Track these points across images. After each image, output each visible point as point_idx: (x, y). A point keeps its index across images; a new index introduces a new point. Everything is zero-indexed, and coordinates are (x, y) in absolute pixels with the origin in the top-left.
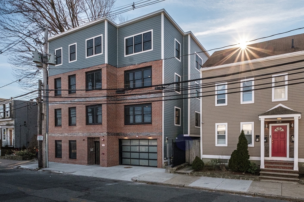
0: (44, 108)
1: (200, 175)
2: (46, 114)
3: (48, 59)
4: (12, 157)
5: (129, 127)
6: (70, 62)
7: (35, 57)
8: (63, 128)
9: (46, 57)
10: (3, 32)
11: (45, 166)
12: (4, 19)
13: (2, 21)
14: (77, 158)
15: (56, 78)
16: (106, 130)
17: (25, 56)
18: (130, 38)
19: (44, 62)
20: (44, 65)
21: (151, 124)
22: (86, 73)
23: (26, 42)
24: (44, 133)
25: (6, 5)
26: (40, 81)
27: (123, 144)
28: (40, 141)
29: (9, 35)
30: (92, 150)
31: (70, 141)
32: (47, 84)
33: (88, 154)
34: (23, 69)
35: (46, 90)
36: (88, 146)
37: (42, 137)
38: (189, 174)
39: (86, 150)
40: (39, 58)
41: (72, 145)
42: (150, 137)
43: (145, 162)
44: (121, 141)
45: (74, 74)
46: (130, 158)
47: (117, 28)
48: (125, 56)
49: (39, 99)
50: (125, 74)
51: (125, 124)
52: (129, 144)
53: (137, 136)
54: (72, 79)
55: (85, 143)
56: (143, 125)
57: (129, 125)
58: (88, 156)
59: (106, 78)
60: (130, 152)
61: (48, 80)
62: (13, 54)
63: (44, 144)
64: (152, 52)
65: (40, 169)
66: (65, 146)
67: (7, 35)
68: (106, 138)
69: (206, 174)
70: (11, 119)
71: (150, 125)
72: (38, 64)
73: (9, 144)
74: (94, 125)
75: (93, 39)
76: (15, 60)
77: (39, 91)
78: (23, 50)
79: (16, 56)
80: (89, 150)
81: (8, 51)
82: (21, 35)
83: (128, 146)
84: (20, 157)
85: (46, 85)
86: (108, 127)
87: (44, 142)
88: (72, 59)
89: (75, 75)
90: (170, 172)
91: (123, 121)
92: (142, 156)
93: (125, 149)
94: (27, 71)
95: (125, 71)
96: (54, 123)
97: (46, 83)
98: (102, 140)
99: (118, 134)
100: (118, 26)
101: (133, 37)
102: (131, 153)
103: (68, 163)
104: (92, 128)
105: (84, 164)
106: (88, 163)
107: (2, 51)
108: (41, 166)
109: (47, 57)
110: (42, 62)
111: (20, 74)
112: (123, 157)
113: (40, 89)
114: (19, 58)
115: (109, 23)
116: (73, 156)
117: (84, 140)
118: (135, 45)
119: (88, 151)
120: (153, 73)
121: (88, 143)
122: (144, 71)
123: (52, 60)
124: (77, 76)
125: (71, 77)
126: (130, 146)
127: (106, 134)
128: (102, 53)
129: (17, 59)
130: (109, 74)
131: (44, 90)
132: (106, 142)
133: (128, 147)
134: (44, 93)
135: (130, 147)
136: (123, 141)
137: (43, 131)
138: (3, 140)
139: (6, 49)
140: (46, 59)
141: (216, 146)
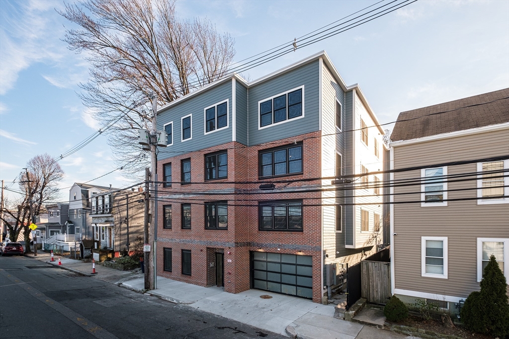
0: (152, 207)
1: (405, 332)
2: (154, 215)
3: (158, 138)
4: (112, 264)
5: (265, 234)
6: (182, 141)
7: (141, 138)
8: (173, 231)
9: (154, 136)
10: (102, 106)
11: (153, 287)
12: (103, 89)
13: (101, 91)
14: (192, 275)
15: (164, 163)
16: (234, 238)
17: (126, 135)
18: (268, 101)
19: (153, 143)
20: (152, 148)
21: (302, 231)
22: (205, 155)
23: (129, 117)
24: (152, 240)
25: (106, 71)
26: (147, 170)
27: (255, 259)
28: (147, 252)
29: (109, 110)
30: (212, 265)
31: (182, 250)
32: (156, 173)
33: (207, 270)
34: (124, 151)
35: (155, 182)
36: (207, 260)
37: (150, 246)
38: (383, 328)
39: (205, 264)
40: (146, 138)
41: (186, 255)
42: (300, 252)
43: (292, 290)
44: (252, 254)
45: (188, 157)
46: (267, 281)
47: (247, 89)
48: (260, 128)
49: (146, 195)
50: (259, 155)
51: (259, 230)
52: (265, 260)
53: (279, 249)
54: (185, 164)
55: (204, 256)
56: (289, 232)
57: (265, 232)
58: (207, 274)
59: (233, 163)
60: (267, 271)
61: (157, 167)
62: (113, 133)
63: (151, 256)
64: (304, 120)
65: (146, 291)
66: (176, 257)
67: (107, 109)
68: (233, 250)
69: (417, 331)
70: (110, 215)
71: (301, 233)
72: (145, 147)
73: (108, 246)
74: (217, 231)
75: (215, 107)
76: (116, 140)
77: (146, 183)
78: (124, 127)
79: (117, 135)
80: (208, 265)
81: (107, 130)
82: (122, 108)
83: (264, 261)
84: (120, 265)
85: (154, 175)
86: (237, 234)
87: (151, 253)
88: (185, 136)
89: (189, 159)
90: (344, 319)
91: (256, 225)
92: (286, 279)
93: (258, 266)
94: (129, 154)
95: (259, 151)
96: (162, 224)
97: (154, 172)
98: (229, 253)
99: (249, 244)
100: (249, 85)
101: (272, 100)
102: (268, 273)
103: (180, 280)
104: (213, 233)
105: (201, 285)
106: (207, 284)
107: (102, 131)
108: (148, 287)
109: (156, 136)
110: (150, 143)
111: (121, 157)
112: (255, 277)
113: (148, 181)
114: (120, 138)
115: (238, 81)
116: (186, 271)
117: (202, 250)
118: (274, 111)
119: (207, 267)
120: (304, 152)
121: (207, 255)
122: (289, 149)
123: (162, 140)
124: (192, 160)
125: (185, 161)
126: (267, 262)
127: (234, 245)
128: (228, 127)
129: (117, 140)
130: (238, 156)
131: (153, 182)
132: (233, 256)
133: (263, 263)
134: (152, 186)
135: (265, 263)
136: (255, 254)
137: (151, 239)
138: (102, 240)
139: (106, 128)
140: (154, 139)
141: (422, 276)
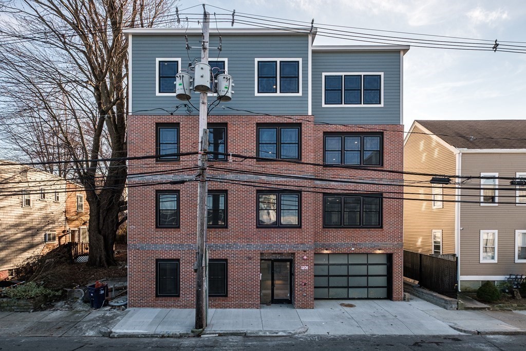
5: (333, 233)
8: (183, 231)
14: (229, 295)
15: (161, 121)
16: (312, 239)
18: (336, 76)
21: (382, 228)
38: (491, 310)
39: (257, 277)
42: (379, 250)
43: (363, 293)
45: (222, 121)
46: (329, 287)
48: (324, 106)
51: (324, 227)
52: (327, 262)
53: (353, 249)
59: (312, 143)
60: (329, 276)
64: (382, 109)
68: (311, 254)
75: (276, 62)
83: (325, 264)
89: (224, 124)
90: (457, 309)
91: (320, 221)
95: (325, 133)
98: (305, 257)
101: (341, 76)
102: (331, 278)
105: (250, 306)
117: (251, 258)
118: (344, 90)
120: (385, 144)
122: (365, 138)
124: (231, 128)
126: (329, 265)
127: (313, 247)
128: (300, 94)
132: (311, 261)
133: (323, 267)
135: (346, 267)
141: (481, 262)
